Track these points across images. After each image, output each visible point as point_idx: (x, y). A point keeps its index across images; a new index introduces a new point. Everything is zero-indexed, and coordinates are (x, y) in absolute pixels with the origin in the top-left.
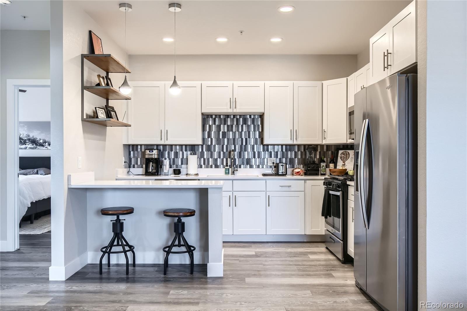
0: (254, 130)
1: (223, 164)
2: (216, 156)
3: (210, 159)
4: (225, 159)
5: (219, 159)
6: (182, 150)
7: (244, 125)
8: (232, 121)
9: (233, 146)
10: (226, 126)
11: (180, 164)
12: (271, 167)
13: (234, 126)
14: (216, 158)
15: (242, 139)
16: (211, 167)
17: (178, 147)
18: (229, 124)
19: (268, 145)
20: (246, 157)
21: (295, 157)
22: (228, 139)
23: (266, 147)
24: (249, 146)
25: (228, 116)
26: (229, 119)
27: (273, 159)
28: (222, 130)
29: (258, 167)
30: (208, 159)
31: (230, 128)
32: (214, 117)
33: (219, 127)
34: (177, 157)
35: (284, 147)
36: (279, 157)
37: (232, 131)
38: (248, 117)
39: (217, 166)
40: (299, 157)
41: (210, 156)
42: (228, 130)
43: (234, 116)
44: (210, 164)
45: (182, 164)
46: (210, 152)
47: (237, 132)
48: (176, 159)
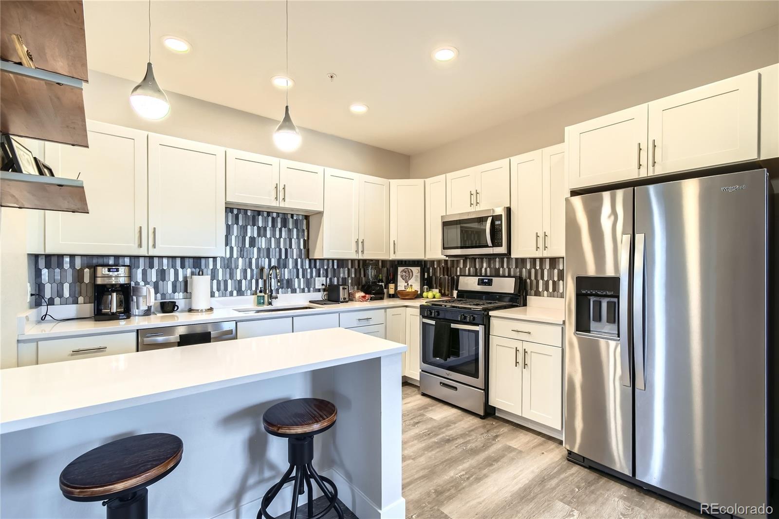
0: (298, 238)
1: (251, 288)
2: (238, 275)
3: (229, 281)
4: (254, 281)
5: (244, 281)
6: (174, 266)
7: (283, 229)
8: (265, 221)
9: (267, 260)
10: (256, 228)
11: (170, 290)
12: (319, 290)
13: (268, 229)
14: (238, 278)
15: (280, 250)
16: (231, 294)
17: (165, 261)
18: (260, 225)
19: (315, 260)
20: (286, 278)
21: (349, 276)
22: (259, 250)
23: (313, 262)
24: (291, 260)
25: (259, 213)
26: (260, 217)
27: (322, 280)
28: (249, 234)
29: (303, 291)
30: (226, 282)
31: (262, 232)
32: (235, 212)
33: (244, 229)
34: (163, 279)
35: (335, 261)
36: (330, 276)
37: (265, 236)
38: (289, 216)
39: (240, 293)
40: (353, 276)
41: (228, 276)
42: (259, 235)
43: (269, 214)
44: (229, 289)
45: (174, 291)
46: (228, 270)
47: (273, 239)
48: (161, 283)
